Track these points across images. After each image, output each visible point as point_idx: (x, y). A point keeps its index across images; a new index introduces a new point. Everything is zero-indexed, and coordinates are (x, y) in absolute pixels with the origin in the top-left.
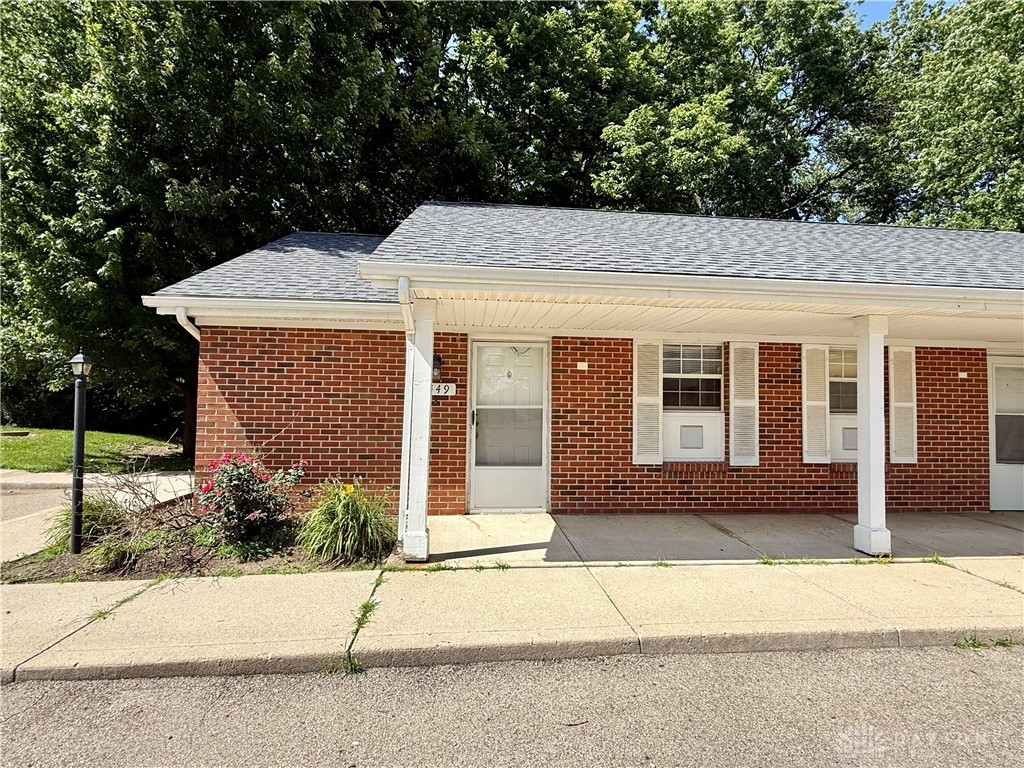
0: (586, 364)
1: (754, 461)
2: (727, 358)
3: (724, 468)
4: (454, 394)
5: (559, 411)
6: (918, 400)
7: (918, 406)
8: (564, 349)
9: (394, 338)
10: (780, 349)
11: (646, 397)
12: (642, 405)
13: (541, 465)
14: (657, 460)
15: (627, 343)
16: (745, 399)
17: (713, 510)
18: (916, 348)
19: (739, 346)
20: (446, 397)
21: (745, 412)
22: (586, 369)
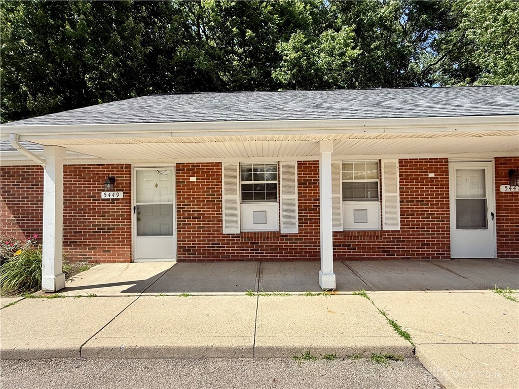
0: (195, 178)
1: (295, 230)
2: (279, 172)
3: (277, 235)
4: (122, 197)
5: (180, 205)
6: (400, 192)
7: (400, 195)
8: (183, 170)
9: (90, 168)
10: (312, 164)
11: (230, 196)
12: (227, 200)
13: (173, 235)
14: (237, 231)
15: (219, 165)
16: (289, 194)
17: (271, 259)
18: (399, 159)
19: (285, 163)
20: (118, 199)
21: (290, 202)
22: (195, 180)
